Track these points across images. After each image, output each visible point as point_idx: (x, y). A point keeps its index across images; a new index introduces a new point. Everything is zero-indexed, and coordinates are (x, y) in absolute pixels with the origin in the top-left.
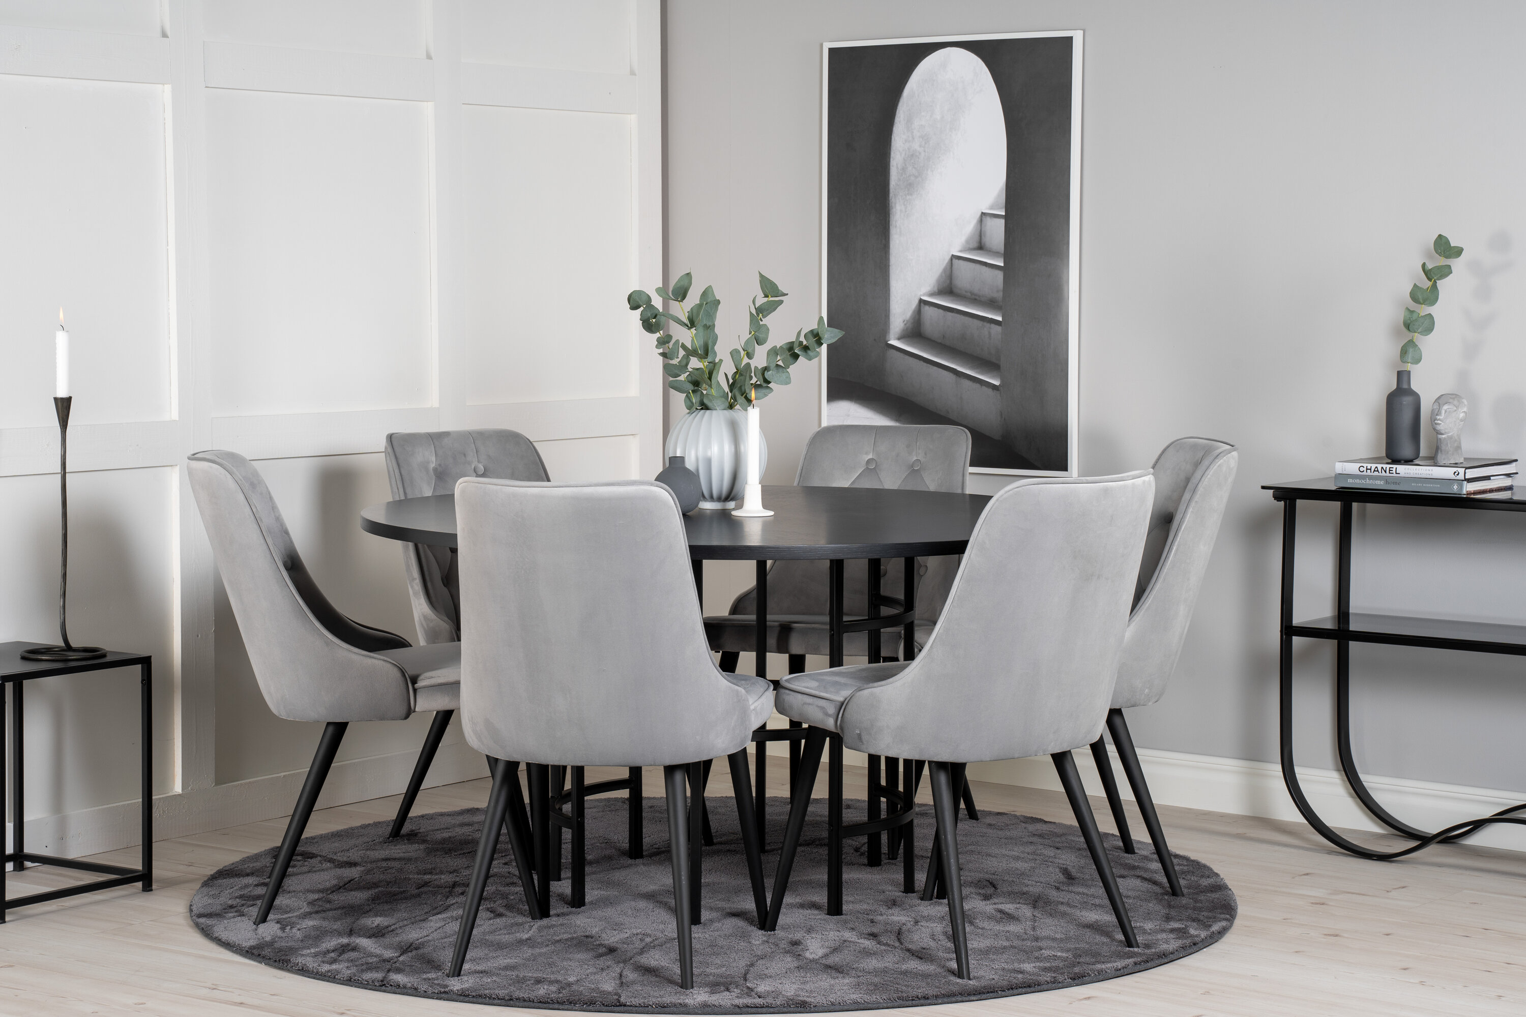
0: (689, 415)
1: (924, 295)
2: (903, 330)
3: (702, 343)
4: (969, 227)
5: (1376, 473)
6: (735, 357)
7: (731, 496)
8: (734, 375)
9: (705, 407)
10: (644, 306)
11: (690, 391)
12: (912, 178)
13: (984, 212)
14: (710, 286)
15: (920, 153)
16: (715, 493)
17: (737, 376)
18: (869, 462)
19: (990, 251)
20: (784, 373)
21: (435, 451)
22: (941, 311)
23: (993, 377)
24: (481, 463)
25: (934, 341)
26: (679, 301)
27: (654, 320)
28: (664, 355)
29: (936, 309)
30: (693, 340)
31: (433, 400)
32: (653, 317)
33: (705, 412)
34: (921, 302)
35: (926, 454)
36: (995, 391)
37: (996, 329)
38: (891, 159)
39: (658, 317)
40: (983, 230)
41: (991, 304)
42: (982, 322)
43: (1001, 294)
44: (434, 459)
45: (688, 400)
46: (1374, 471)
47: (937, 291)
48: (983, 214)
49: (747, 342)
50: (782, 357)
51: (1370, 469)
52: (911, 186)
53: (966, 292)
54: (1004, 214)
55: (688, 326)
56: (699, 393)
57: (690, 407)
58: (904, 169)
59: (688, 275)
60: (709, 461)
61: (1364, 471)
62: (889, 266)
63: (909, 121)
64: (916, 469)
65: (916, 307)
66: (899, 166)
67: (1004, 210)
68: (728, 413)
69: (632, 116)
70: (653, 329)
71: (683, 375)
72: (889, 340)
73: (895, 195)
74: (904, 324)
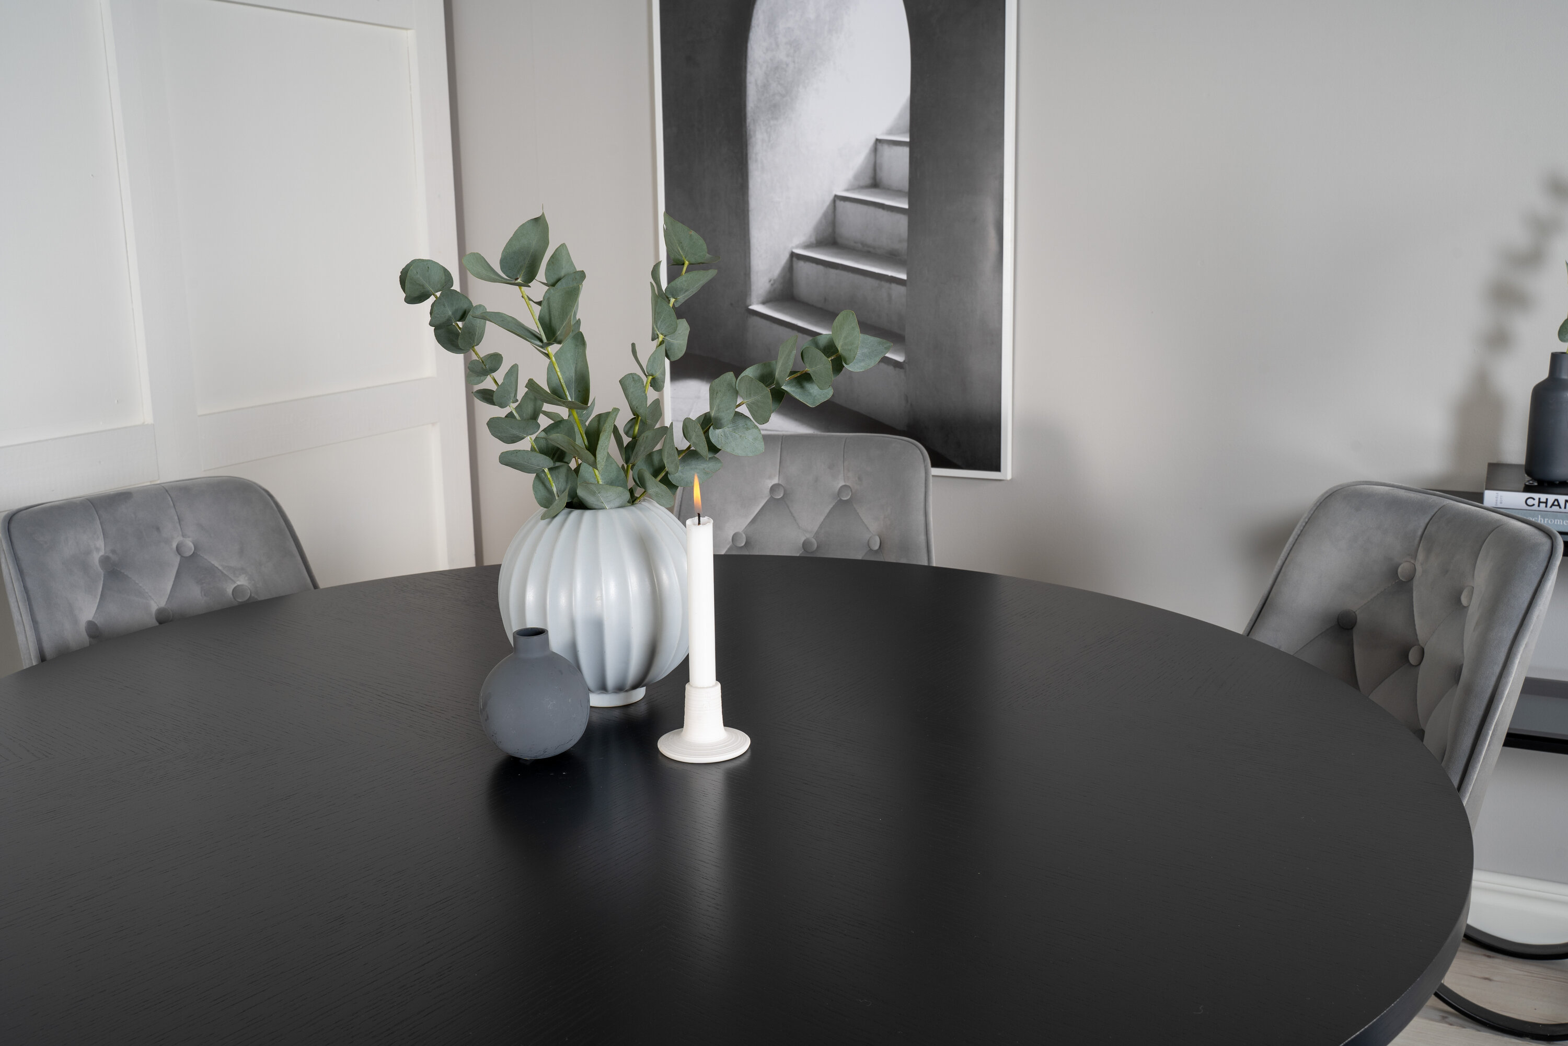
0: (546, 521)
1: (797, 247)
2: (770, 292)
3: (573, 374)
4: (859, 158)
5: (1556, 508)
6: (632, 390)
8: (629, 426)
9: (576, 504)
10: (438, 294)
11: (546, 470)
12: (778, 98)
13: (880, 137)
14: (563, 246)
15: (787, 65)
16: (611, 681)
17: (637, 428)
18: (773, 489)
19: (888, 189)
20: (747, 429)
21: (103, 530)
22: (821, 268)
23: (896, 352)
24: (189, 537)
25: (813, 306)
26: (519, 285)
27: (460, 324)
28: (485, 396)
29: (814, 265)
30: (551, 368)
31: (144, 412)
32: (458, 316)
33: (582, 516)
34: (793, 255)
35: (860, 479)
36: (897, 369)
37: (902, 289)
38: (748, 75)
39: (469, 317)
40: (878, 161)
41: (891, 258)
42: (878, 282)
43: (904, 245)
44: (100, 543)
45: (541, 487)
46: (1553, 505)
47: (815, 242)
48: (878, 141)
49: (653, 359)
50: (750, 400)
51: (1546, 503)
52: (776, 109)
53: (855, 242)
54: (907, 139)
55: (541, 340)
56: (563, 470)
57: (547, 501)
58: (766, 86)
59: (539, 223)
60: (598, 627)
61: (1534, 505)
62: (748, 210)
63: (772, 23)
64: (845, 499)
65: (786, 263)
66: (759, 82)
67: (908, 135)
68: (629, 515)
69: (409, 32)
70: (460, 342)
71: (529, 437)
72: (750, 305)
73: (754, 120)
74: (772, 285)
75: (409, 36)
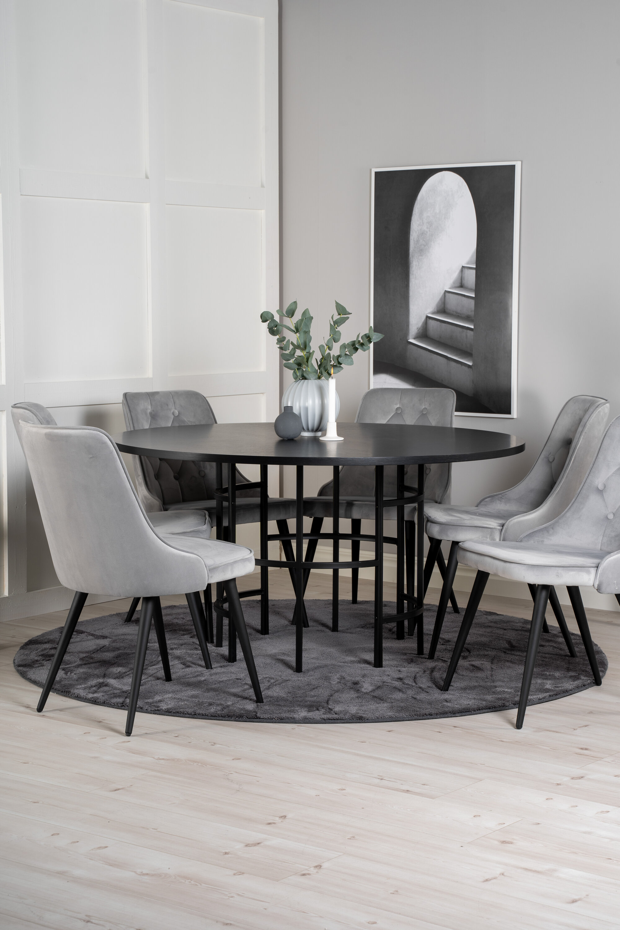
0: (295, 383)
1: (429, 313)
2: (417, 334)
3: (303, 341)
4: (455, 274)
6: (322, 349)
7: (319, 429)
8: (321, 360)
9: (304, 378)
10: (270, 320)
11: (296, 369)
12: (423, 247)
13: (464, 265)
14: (307, 309)
15: (427, 232)
16: (310, 428)
17: (323, 360)
18: (397, 409)
19: (467, 288)
20: (349, 358)
21: (151, 403)
22: (438, 323)
23: (468, 361)
24: (177, 409)
25: (435, 340)
26: (290, 318)
27: (275, 328)
28: (281, 348)
29: (436, 322)
30: (297, 340)
31: (149, 373)
32: (275, 327)
33: (305, 381)
34: (427, 317)
35: (430, 405)
36: (469, 368)
37: (470, 333)
38: (411, 236)
39: (278, 326)
40: (463, 276)
41: (467, 318)
42: (462, 329)
43: (473, 313)
44: (150, 407)
45: (295, 374)
47: (436, 311)
48: (463, 267)
49: (328, 341)
50: (349, 350)
52: (422, 251)
53: (453, 312)
54: (475, 267)
55: (295, 332)
56: (301, 370)
57: (296, 378)
58: (418, 241)
59: (295, 302)
60: (306, 409)
62: (409, 297)
63: (421, 213)
64: (424, 413)
65: (424, 321)
66: (415, 240)
67: (475, 265)
68: (318, 381)
69: (262, 211)
70: (275, 333)
71: (292, 360)
72: (409, 340)
73: (412, 256)
74: (418, 330)
75: (262, 212)
